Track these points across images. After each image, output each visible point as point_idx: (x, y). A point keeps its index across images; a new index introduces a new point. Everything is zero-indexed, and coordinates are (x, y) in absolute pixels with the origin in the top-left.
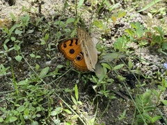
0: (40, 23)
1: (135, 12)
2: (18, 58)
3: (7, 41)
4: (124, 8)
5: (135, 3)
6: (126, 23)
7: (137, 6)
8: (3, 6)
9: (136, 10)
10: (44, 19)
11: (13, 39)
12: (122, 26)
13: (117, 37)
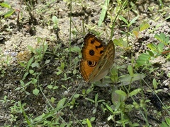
0: (58, 51)
1: (162, 20)
2: (36, 92)
3: (26, 74)
4: (150, 17)
5: (161, 10)
6: (151, 35)
7: (164, 13)
8: (24, 38)
9: (164, 18)
10: (63, 46)
11: (31, 72)
12: (147, 38)
13: (142, 52)
